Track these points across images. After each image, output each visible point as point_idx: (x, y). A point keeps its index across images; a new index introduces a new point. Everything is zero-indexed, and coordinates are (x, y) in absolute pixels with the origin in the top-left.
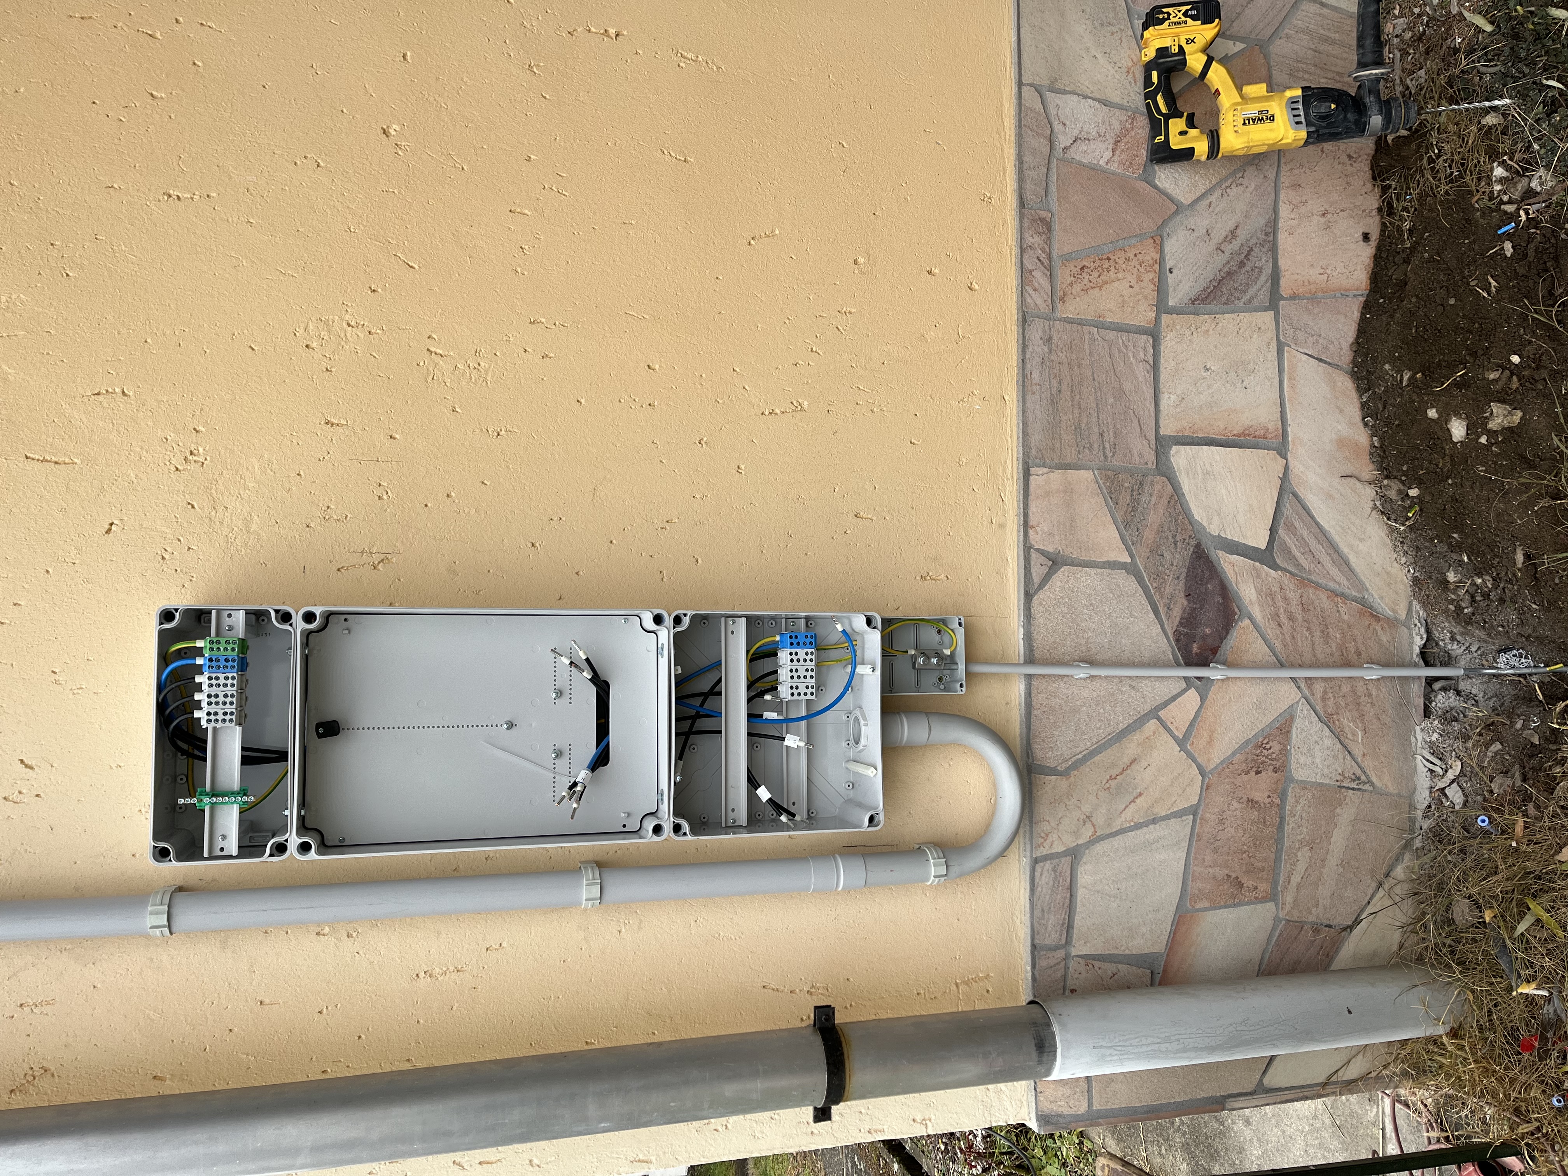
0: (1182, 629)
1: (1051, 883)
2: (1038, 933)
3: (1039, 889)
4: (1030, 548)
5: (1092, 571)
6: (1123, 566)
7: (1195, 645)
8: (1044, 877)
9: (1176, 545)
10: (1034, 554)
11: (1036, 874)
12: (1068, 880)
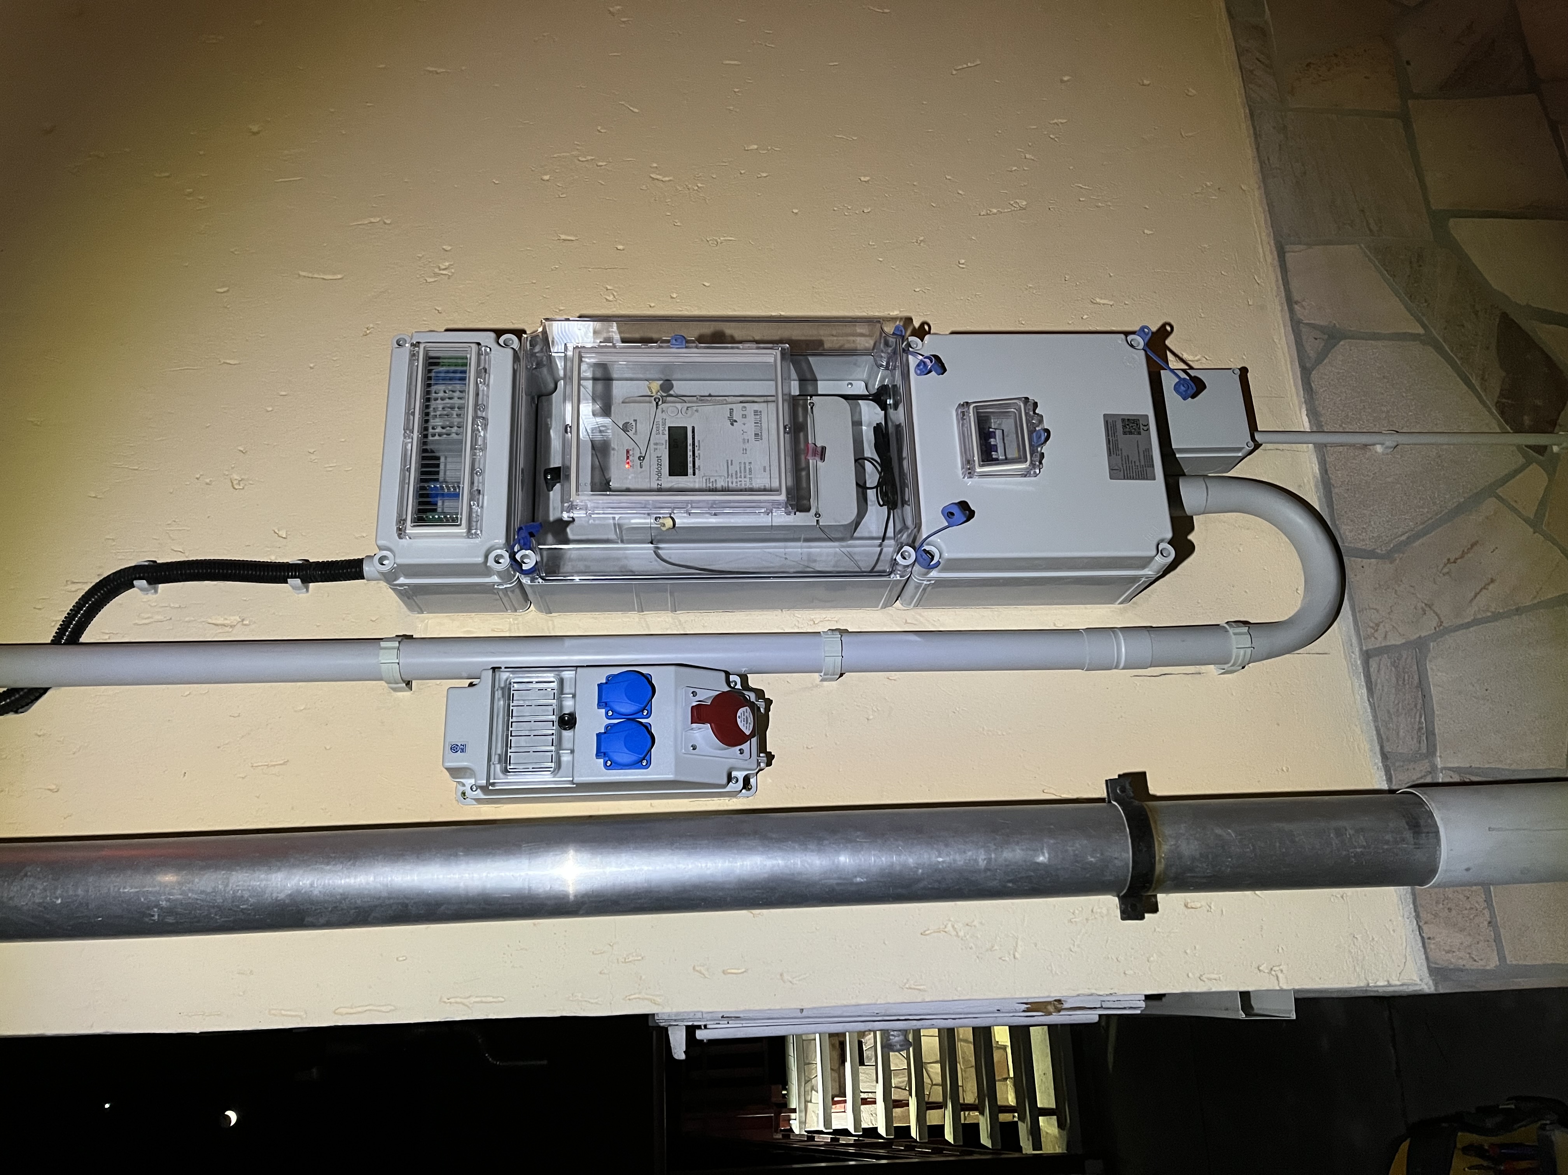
0: (1504, 400)
1: (1394, 680)
2: (1388, 740)
3: (1379, 686)
4: (1299, 322)
5: (1380, 343)
6: (1415, 337)
7: (1526, 417)
8: (1382, 672)
9: (1476, 315)
10: (1304, 330)
11: (1372, 670)
12: (1416, 677)
